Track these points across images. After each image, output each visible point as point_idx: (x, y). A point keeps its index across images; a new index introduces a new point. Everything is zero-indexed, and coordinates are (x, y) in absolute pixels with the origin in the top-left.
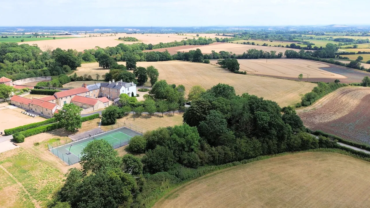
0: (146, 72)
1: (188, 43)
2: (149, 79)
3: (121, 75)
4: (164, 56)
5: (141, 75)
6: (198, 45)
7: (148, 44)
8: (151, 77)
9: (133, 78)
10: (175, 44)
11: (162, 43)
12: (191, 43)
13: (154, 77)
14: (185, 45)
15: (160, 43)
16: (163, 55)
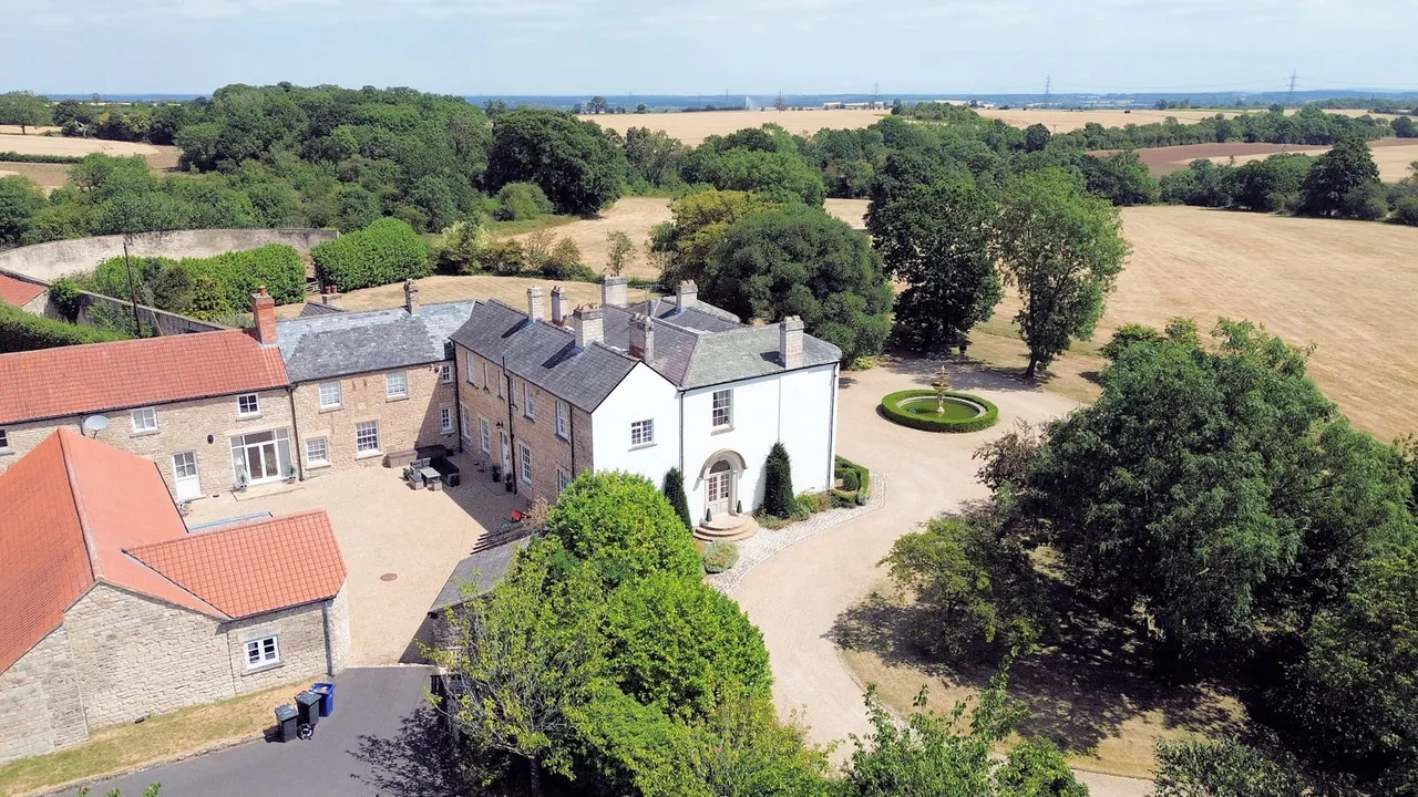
0: (986, 237)
1: (1238, 130)
2: (1012, 301)
3: (739, 245)
4: (1112, 180)
5: (936, 259)
6: (1293, 142)
7: (1023, 127)
8: (1035, 282)
9: (849, 281)
10: (1167, 134)
11: (1099, 126)
12: (1258, 132)
13: (1066, 284)
14: (1220, 139)
15: (1087, 126)
16: (1107, 174)
